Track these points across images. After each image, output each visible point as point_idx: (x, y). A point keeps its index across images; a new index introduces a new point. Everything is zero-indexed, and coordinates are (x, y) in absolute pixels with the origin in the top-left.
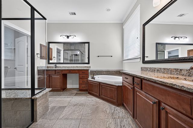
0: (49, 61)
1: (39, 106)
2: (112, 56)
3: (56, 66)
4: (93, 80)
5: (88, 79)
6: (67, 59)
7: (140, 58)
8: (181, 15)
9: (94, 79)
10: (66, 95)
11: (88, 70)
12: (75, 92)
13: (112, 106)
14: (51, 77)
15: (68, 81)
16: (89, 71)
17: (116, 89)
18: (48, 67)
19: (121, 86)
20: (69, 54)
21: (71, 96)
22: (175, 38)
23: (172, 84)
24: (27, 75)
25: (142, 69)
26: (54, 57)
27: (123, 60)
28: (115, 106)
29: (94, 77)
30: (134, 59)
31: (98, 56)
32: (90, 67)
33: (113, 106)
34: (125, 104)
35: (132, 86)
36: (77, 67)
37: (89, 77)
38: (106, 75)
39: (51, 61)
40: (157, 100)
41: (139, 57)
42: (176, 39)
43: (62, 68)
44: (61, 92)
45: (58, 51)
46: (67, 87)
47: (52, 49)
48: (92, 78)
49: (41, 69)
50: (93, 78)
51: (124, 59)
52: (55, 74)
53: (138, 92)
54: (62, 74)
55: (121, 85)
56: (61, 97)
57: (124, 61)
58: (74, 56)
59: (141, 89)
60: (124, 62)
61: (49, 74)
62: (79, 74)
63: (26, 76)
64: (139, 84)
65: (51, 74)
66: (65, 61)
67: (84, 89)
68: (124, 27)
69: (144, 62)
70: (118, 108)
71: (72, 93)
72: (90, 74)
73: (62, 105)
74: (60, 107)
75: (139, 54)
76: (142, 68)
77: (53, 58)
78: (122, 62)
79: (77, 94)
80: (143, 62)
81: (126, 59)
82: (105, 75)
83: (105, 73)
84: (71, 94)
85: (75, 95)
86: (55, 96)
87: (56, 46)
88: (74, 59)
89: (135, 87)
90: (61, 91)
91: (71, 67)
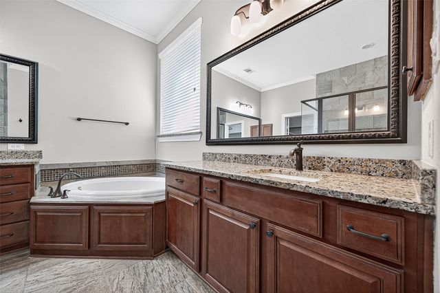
2: (127, 124)
4: (58, 200)
5: (33, 200)
7: (201, 132)
8: (249, 71)
9: (64, 195)
11: (32, 166)
13: (136, 265)
16: (37, 169)
17: (149, 213)
19: (163, 203)
22: (241, 104)
23: (289, 184)
25: (205, 157)
27: (158, 136)
28: (145, 261)
29: (63, 188)
30: (187, 134)
31: (79, 119)
32: (40, 154)
33: (141, 263)
34: (174, 246)
35: (198, 199)
37: (37, 192)
38: (109, 176)
40: (257, 220)
41: (199, 131)
42: (242, 106)
48: (52, 195)
50: (58, 193)
51: (161, 134)
53: (212, 210)
55: (163, 198)
57: (159, 138)
59: (221, 201)
60: (161, 140)
64: (215, 191)
68: (160, 55)
69: (209, 142)
70: (154, 261)
72: (39, 181)
75: (199, 124)
76: (204, 155)
78: (155, 140)
80: (207, 142)
81: (164, 133)
82: (104, 176)
83: (103, 171)
89: (205, 201)
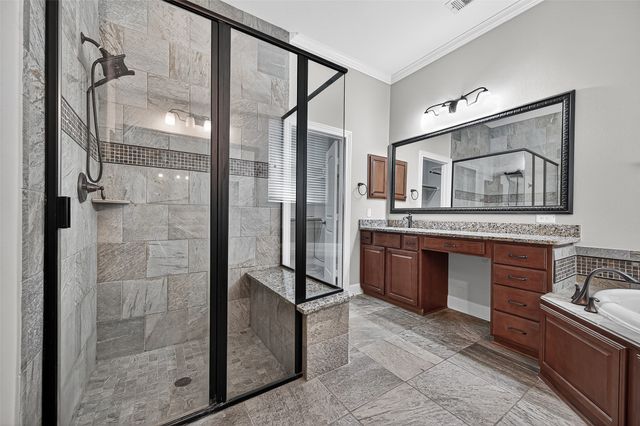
0: (392, 205)
1: (313, 336)
3: (409, 218)
5: (548, 298)
6: (471, 196)
9: (589, 306)
10: (428, 336)
12: (474, 336)
14: (388, 256)
15: (453, 283)
18: (389, 223)
20: (481, 173)
21: (444, 350)
24: (337, 242)
26: (412, 191)
29: (591, 294)
32: (576, 231)
36: (494, 227)
39: (398, 205)
43: (431, 227)
44: (418, 318)
45: (432, 169)
46: (449, 306)
47: (404, 165)
48: (576, 300)
49: (369, 227)
50: (583, 298)
52: (401, 248)
54: (423, 250)
56: (408, 333)
58: (504, 179)
61: (386, 244)
62: (493, 263)
63: (335, 244)
65: (390, 245)
66: (460, 204)
67: (523, 340)
71: (455, 338)
73: (391, 368)
74: (383, 373)
77: (408, 193)
79: (473, 351)
84: (449, 340)
85: (461, 352)
86: (392, 324)
87: (421, 152)
88: (506, 192)
90: (417, 313)
91: (466, 226)
